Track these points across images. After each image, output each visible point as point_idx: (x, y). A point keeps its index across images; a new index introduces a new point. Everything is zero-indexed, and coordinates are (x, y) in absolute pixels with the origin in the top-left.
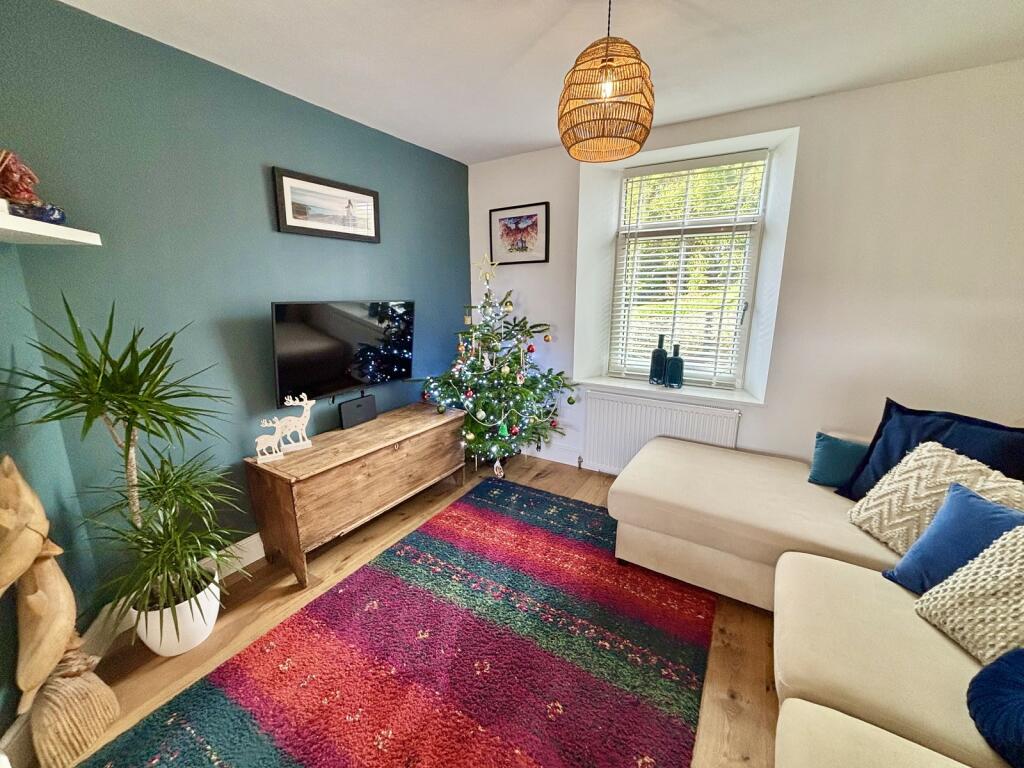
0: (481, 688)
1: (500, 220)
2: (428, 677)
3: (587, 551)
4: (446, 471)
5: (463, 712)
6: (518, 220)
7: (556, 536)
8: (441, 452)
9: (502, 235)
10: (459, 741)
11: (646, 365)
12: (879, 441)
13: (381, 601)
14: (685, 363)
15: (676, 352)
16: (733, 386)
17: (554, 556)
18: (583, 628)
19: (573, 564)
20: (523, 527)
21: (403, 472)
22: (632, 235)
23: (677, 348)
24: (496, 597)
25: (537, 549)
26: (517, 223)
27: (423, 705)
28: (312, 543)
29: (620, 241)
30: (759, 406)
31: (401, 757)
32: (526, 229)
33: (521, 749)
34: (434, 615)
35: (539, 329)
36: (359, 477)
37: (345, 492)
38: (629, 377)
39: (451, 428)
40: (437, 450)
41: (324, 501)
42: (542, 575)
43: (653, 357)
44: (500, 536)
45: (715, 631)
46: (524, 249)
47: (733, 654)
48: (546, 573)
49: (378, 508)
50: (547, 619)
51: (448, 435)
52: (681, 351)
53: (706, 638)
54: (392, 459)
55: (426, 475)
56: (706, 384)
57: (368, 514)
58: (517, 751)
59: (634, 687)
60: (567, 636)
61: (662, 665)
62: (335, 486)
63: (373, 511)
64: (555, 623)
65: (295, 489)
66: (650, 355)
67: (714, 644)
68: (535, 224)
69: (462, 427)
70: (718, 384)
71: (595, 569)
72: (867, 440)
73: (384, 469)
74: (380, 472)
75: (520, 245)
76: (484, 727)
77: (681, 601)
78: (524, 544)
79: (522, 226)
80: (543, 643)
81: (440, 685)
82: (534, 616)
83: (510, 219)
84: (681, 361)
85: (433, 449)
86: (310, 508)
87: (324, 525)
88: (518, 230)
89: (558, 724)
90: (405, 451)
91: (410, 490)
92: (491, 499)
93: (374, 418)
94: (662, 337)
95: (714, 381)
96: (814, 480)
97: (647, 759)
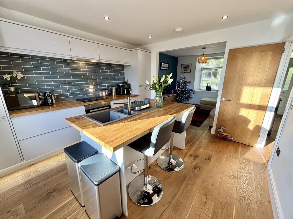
1: (183, 66)
15: (210, 86)
29: (202, 69)
38: (203, 90)
43: (206, 87)
56: (213, 91)
68: (189, 67)
70: (216, 91)
88: (186, 68)
94: (208, 84)
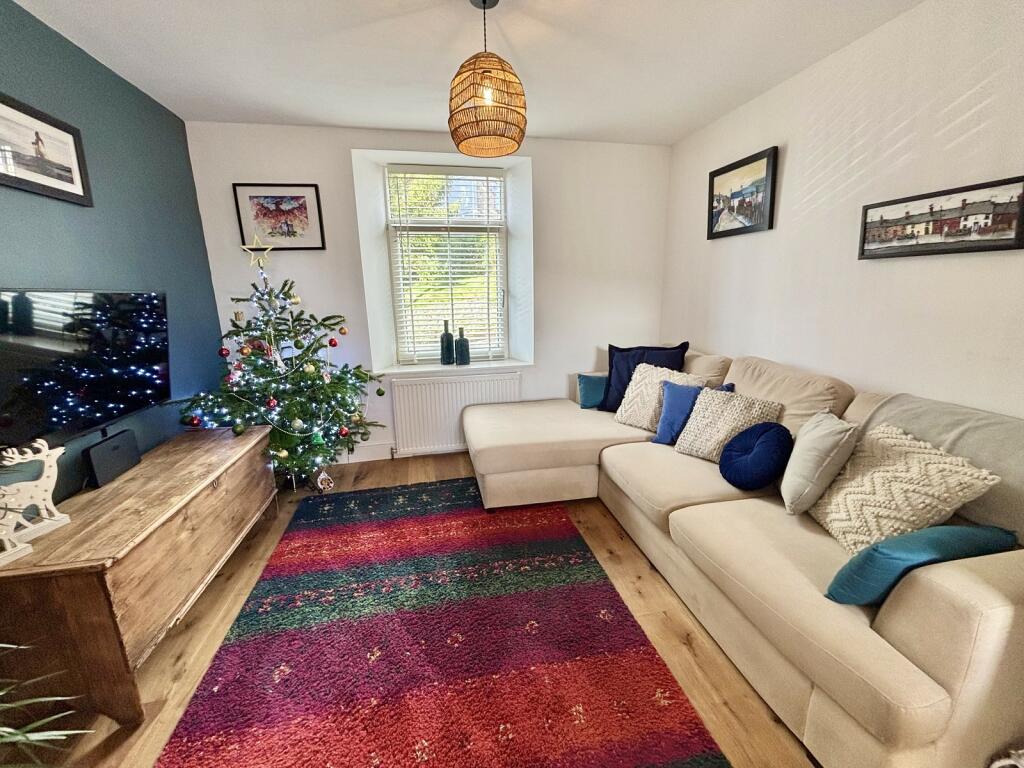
0: (469, 654)
1: (251, 198)
2: (414, 680)
3: (457, 517)
4: (263, 503)
5: (471, 678)
6: (279, 200)
7: (422, 516)
8: (255, 481)
9: (257, 216)
10: (488, 697)
11: (436, 350)
12: (614, 370)
13: (287, 662)
14: (470, 343)
15: (461, 334)
16: (503, 356)
17: (435, 532)
18: (503, 567)
19: (455, 529)
20: (385, 525)
21: (225, 515)
22: (404, 229)
23: (461, 330)
24: (415, 587)
25: (415, 535)
26: (277, 204)
27: (433, 700)
28: (143, 651)
29: (392, 234)
30: (529, 366)
31: (453, 746)
32: (290, 212)
33: (534, 665)
34: (368, 634)
35: (332, 321)
36: (184, 535)
37: (170, 561)
38: (422, 362)
39: (260, 449)
40: (253, 479)
41: (149, 582)
42: (438, 550)
43: (442, 342)
44: (368, 541)
45: (576, 525)
46: (291, 233)
47: (594, 530)
48: (441, 547)
49: (209, 571)
50: (472, 577)
51: (258, 458)
52: (465, 333)
53: (575, 531)
54: (212, 500)
55: (246, 512)
56: (486, 359)
57: (200, 583)
58: (533, 668)
59: (564, 581)
60: (498, 578)
61: (567, 560)
62: (158, 556)
63: (203, 578)
64: (481, 576)
65: (109, 578)
66: (439, 340)
67: (581, 532)
68: (303, 208)
69: (268, 446)
70: (494, 357)
71: (475, 525)
72: (606, 374)
73: (206, 517)
74: (203, 521)
75: (285, 228)
76: (496, 674)
77: (545, 516)
78: (402, 536)
79: (285, 207)
80: (485, 593)
81: (432, 677)
82: (461, 581)
83: (266, 197)
84: (466, 341)
85: (248, 479)
86: (131, 600)
87: (155, 618)
88: (279, 212)
89: (542, 632)
90: (224, 487)
91: (236, 536)
92: (324, 516)
93: (139, 462)
94: (446, 322)
95: (490, 354)
96: (584, 407)
97: (603, 612)
